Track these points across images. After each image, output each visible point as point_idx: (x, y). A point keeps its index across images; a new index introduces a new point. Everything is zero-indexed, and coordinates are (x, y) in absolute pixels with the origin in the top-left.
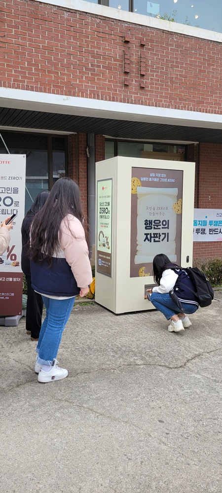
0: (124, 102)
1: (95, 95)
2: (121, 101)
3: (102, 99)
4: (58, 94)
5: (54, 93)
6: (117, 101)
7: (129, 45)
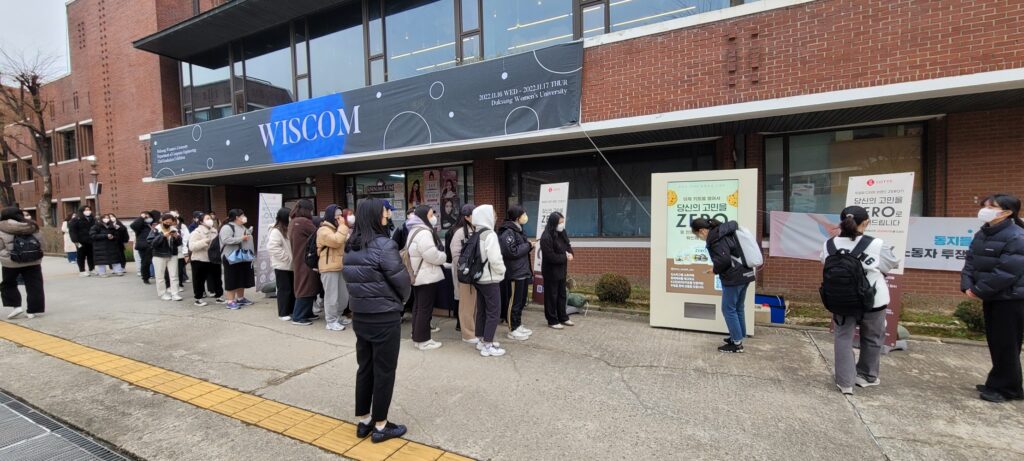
0: (730, 103)
1: (692, 105)
2: (725, 103)
3: (701, 107)
4: (651, 113)
5: (647, 114)
6: (720, 104)
7: (736, 41)
